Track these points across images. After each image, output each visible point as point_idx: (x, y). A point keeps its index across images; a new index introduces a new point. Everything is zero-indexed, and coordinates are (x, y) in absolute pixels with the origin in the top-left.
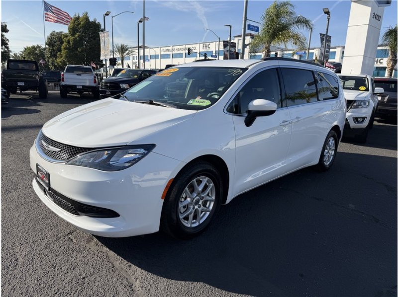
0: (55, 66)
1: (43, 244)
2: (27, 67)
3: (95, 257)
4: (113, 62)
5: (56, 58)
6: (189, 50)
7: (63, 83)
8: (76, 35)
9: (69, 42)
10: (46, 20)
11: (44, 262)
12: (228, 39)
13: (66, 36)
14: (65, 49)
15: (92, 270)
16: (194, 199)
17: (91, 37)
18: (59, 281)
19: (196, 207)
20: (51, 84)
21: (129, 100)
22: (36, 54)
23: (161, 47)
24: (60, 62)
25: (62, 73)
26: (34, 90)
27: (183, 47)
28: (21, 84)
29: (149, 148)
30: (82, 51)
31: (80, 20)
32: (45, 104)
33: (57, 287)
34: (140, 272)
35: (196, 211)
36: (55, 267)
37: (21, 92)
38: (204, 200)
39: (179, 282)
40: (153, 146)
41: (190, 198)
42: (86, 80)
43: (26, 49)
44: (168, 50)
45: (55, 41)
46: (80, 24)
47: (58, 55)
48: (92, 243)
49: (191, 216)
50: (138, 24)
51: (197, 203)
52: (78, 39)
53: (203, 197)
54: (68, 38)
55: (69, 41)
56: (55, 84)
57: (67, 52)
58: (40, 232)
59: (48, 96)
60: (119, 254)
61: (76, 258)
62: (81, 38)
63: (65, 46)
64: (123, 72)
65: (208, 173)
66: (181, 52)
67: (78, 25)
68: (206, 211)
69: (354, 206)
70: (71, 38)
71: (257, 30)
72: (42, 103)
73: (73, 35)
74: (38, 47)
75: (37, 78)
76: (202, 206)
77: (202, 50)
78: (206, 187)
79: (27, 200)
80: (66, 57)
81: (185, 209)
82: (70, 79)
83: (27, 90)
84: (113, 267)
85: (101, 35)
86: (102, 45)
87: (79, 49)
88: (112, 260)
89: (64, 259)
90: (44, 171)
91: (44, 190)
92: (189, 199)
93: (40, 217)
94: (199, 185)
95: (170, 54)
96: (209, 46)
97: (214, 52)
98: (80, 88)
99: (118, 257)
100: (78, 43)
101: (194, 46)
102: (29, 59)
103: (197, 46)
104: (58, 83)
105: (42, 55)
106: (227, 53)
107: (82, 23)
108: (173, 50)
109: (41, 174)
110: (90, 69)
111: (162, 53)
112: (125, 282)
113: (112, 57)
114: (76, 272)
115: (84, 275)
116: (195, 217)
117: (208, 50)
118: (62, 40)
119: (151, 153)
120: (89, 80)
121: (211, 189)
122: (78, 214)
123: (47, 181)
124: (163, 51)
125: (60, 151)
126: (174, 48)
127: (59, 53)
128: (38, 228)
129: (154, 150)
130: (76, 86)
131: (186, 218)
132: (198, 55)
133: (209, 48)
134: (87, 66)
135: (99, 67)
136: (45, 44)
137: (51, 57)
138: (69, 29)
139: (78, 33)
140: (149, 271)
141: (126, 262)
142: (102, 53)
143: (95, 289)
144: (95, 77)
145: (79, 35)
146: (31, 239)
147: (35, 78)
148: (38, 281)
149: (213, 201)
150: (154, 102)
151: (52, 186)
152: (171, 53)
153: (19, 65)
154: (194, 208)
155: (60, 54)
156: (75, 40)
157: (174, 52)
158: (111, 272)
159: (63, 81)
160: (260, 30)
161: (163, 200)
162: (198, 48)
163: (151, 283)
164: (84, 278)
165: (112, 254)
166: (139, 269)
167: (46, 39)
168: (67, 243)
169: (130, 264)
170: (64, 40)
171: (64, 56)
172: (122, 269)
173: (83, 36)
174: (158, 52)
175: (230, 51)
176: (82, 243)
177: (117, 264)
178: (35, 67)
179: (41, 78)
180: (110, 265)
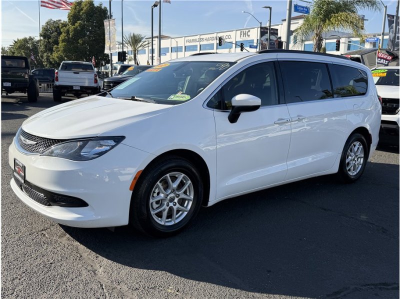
0: (51, 63)
1: (17, 237)
2: (14, 64)
3: (65, 249)
4: (122, 56)
5: (51, 54)
6: (220, 39)
7: (57, 83)
8: (77, 24)
9: (68, 32)
10: (41, 6)
11: (16, 250)
12: (268, 25)
13: (65, 25)
14: (63, 41)
15: (60, 258)
16: (168, 195)
17: (95, 26)
18: (28, 264)
19: (171, 204)
20: (43, 85)
21: (113, 97)
22: (28, 48)
23: (185, 37)
24: (57, 57)
25: (56, 71)
26: (22, 92)
27: (215, 35)
28: (8, 85)
29: (118, 139)
30: (84, 43)
31: (83, 5)
32: (34, 108)
33: (25, 268)
34: (105, 261)
35: (171, 209)
36: (25, 254)
37: (7, 94)
38: (180, 197)
39: (141, 270)
40: (123, 138)
41: (163, 193)
42: (85, 79)
43: (16, 42)
44: (194, 41)
45: (51, 32)
46: (82, 10)
47: (54, 49)
48: (65, 238)
49: (165, 214)
50: (152, 9)
51: (172, 200)
52: (78, 28)
53: (179, 195)
54: (67, 27)
55: (68, 30)
56: (48, 85)
57: (65, 45)
58: (15, 228)
59: (38, 98)
60: (88, 247)
61: (47, 249)
62: (83, 27)
63: (63, 38)
64: (130, 69)
65: (183, 169)
66: (211, 42)
67: (79, 12)
68: (183, 211)
69: (366, 217)
70: (71, 28)
71: (308, 12)
72: (30, 108)
73: (73, 24)
74: (31, 39)
75: (26, 77)
76: (177, 204)
77: (239, 39)
78: (182, 184)
79: (4, 201)
80: (64, 51)
81: (158, 205)
82: (65, 78)
83: (13, 92)
84: (81, 257)
85: (106, 23)
86: (107, 36)
87: (80, 41)
88: (80, 252)
89: (35, 249)
90: (21, 164)
91: (21, 186)
92: (162, 195)
93: (16, 216)
94: (173, 181)
95: (197, 46)
96: (249, 34)
97: (255, 41)
98: (77, 89)
99: (88, 250)
100: (79, 33)
101: (228, 34)
102: (19, 55)
103: (233, 34)
104: (52, 83)
105: (35, 49)
106: (266, 43)
107: (85, 8)
108: (200, 40)
109: (18, 168)
110: (91, 66)
111: (188, 44)
112: (89, 268)
113: (121, 50)
114: (45, 259)
115: (52, 261)
116: (170, 216)
117: (247, 38)
118: (60, 29)
119: (120, 145)
120: (89, 79)
121: (189, 186)
122: (50, 205)
123: (23, 174)
124: (189, 41)
125: (36, 144)
126: (202, 37)
127: (56, 46)
128: (13, 224)
129: (123, 142)
130: (72, 87)
131: (159, 215)
132: (234, 46)
133: (249, 36)
134: (87, 63)
135: (104, 64)
136: (39, 36)
137: (45, 52)
138: (68, 17)
139: (79, 22)
140: (114, 261)
141: (94, 253)
142: (107, 46)
143: (60, 271)
144: (96, 76)
145: (80, 23)
146: (6, 233)
147: (24, 77)
148: (8, 264)
149: (191, 200)
150: (136, 98)
151: (28, 179)
152: (198, 44)
153: (6, 61)
154: (168, 205)
155: (58, 48)
156: (75, 29)
157: (202, 43)
158: (78, 260)
159: (57, 80)
160: (311, 12)
161: (132, 192)
162: (234, 37)
163: (114, 270)
164: (51, 263)
165: (82, 247)
166: (105, 260)
167: (41, 29)
168: (40, 237)
169: (98, 255)
170: (62, 30)
171: (62, 49)
172: (89, 259)
173: (86, 24)
174: (181, 43)
175: (270, 40)
176: (54, 238)
177: (85, 255)
178: (24, 64)
179: (30, 77)
180: (78, 255)
